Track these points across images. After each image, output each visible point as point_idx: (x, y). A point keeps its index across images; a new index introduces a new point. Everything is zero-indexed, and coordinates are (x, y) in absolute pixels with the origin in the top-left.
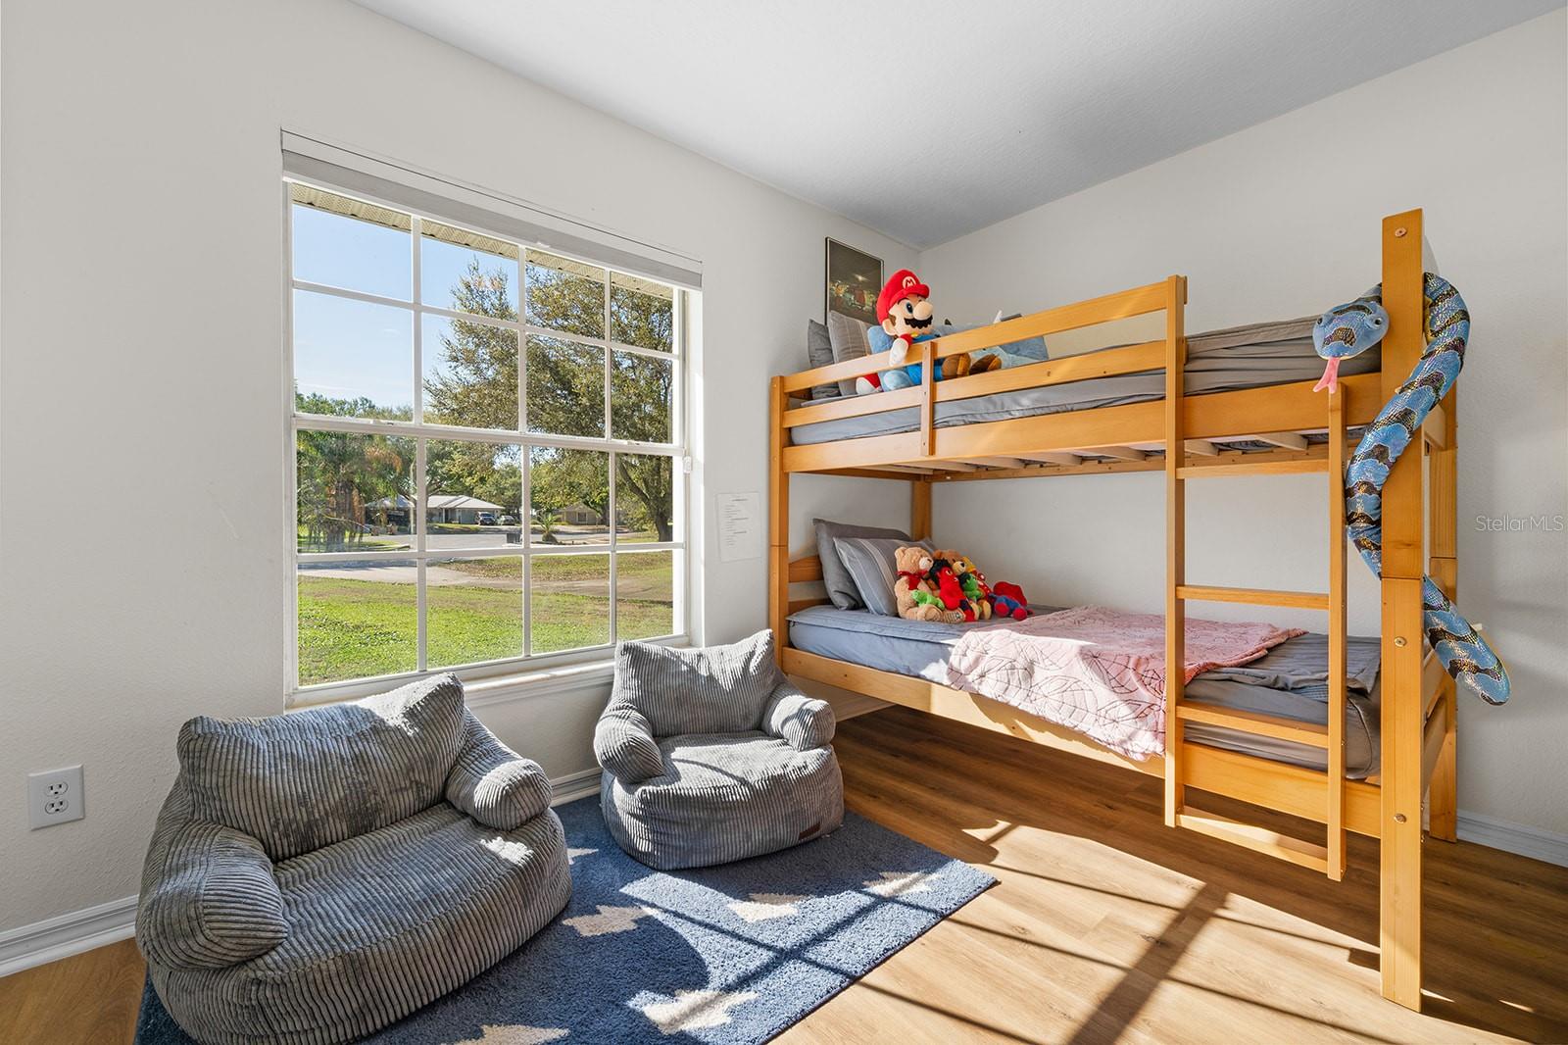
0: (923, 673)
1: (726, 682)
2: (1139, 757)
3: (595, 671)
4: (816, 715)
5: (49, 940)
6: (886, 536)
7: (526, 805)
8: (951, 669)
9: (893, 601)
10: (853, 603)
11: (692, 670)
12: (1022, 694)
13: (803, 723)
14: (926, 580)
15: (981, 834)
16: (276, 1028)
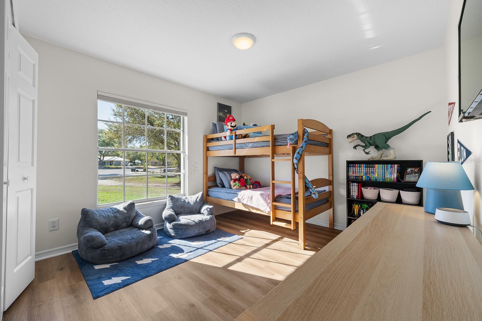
0: (233, 200)
1: (192, 203)
2: (267, 212)
3: (162, 201)
4: (210, 209)
5: (53, 253)
6: (230, 171)
7: (149, 224)
8: (238, 198)
9: (230, 185)
10: (222, 186)
11: (184, 201)
12: (250, 202)
13: (207, 210)
14: (238, 181)
15: (243, 231)
16: (107, 258)
